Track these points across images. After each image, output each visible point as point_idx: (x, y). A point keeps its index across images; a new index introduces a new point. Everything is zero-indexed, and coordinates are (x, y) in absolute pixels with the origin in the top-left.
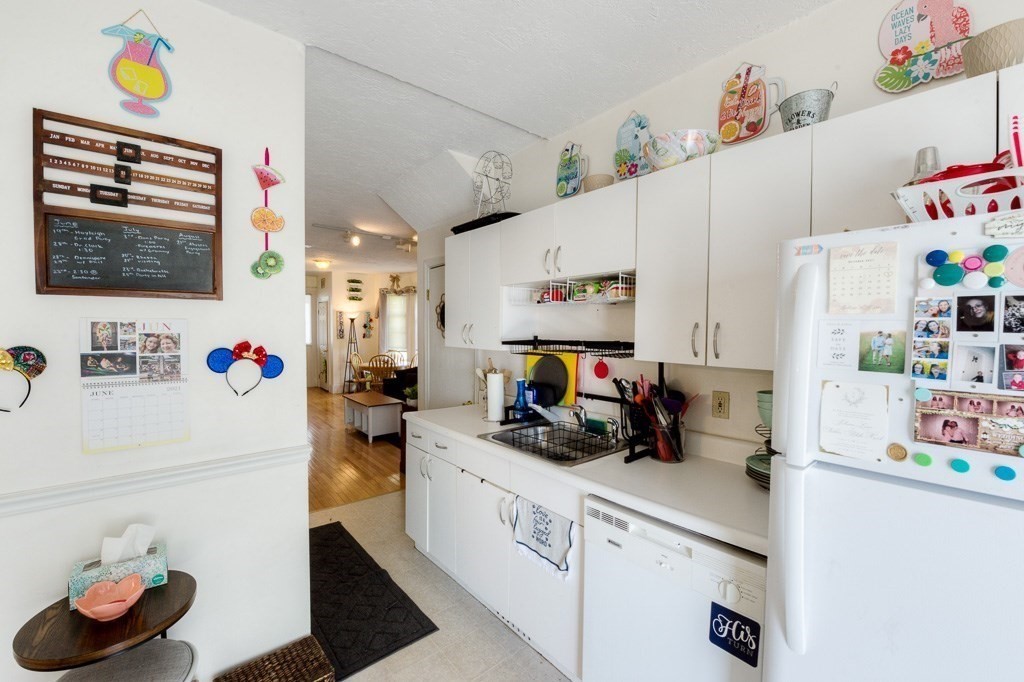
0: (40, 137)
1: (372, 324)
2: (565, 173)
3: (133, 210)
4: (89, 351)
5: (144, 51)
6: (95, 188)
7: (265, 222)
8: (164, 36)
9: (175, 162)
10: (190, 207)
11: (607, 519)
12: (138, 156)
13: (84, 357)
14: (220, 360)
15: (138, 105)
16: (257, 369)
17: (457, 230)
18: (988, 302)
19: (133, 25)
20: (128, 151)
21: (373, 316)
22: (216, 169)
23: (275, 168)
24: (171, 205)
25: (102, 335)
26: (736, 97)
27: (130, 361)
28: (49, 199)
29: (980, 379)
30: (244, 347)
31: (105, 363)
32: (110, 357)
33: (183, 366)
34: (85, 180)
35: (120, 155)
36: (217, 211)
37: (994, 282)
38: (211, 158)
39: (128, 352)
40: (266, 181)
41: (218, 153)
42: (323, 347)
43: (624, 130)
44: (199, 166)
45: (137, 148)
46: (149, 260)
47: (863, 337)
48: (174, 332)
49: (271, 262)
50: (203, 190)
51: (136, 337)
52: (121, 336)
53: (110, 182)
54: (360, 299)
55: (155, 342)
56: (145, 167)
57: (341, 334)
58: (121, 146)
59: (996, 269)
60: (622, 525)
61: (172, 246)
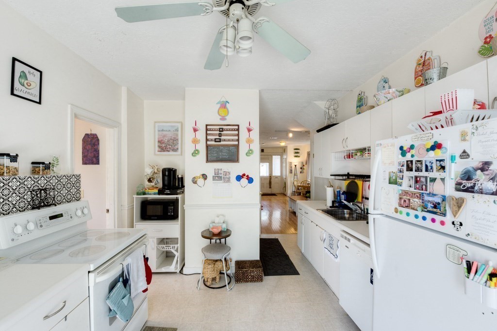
0: (207, 130)
1: (304, 167)
2: (359, 104)
3: (222, 143)
4: (214, 175)
5: (224, 105)
6: (215, 139)
7: (249, 141)
8: (227, 100)
9: (230, 130)
10: (233, 140)
11: (346, 238)
12: (222, 130)
13: (213, 177)
14: (239, 178)
15: (223, 119)
16: (247, 181)
17: (318, 131)
18: (412, 162)
19: (222, 100)
20: (221, 130)
21: (304, 164)
22: (238, 130)
23: (252, 126)
24: (229, 140)
25: (216, 171)
26: (421, 66)
27: (221, 177)
28: (208, 143)
29: (410, 187)
30: (244, 175)
31: (217, 178)
32: (218, 177)
33: (231, 179)
34: (213, 137)
35: (220, 131)
36: (238, 140)
37: (412, 156)
38: (237, 127)
39: (221, 176)
40: (249, 130)
41: (238, 126)
42: (284, 177)
43: (379, 84)
44: (234, 130)
45: (222, 129)
46: (225, 154)
47: (390, 173)
48: (229, 171)
49: (251, 152)
50: (235, 136)
51: (222, 172)
52: (220, 172)
53: (218, 137)
54: (299, 157)
55: (226, 173)
56: (224, 132)
57: (291, 172)
58: (220, 129)
59: (413, 152)
60: (349, 240)
61: (229, 150)
